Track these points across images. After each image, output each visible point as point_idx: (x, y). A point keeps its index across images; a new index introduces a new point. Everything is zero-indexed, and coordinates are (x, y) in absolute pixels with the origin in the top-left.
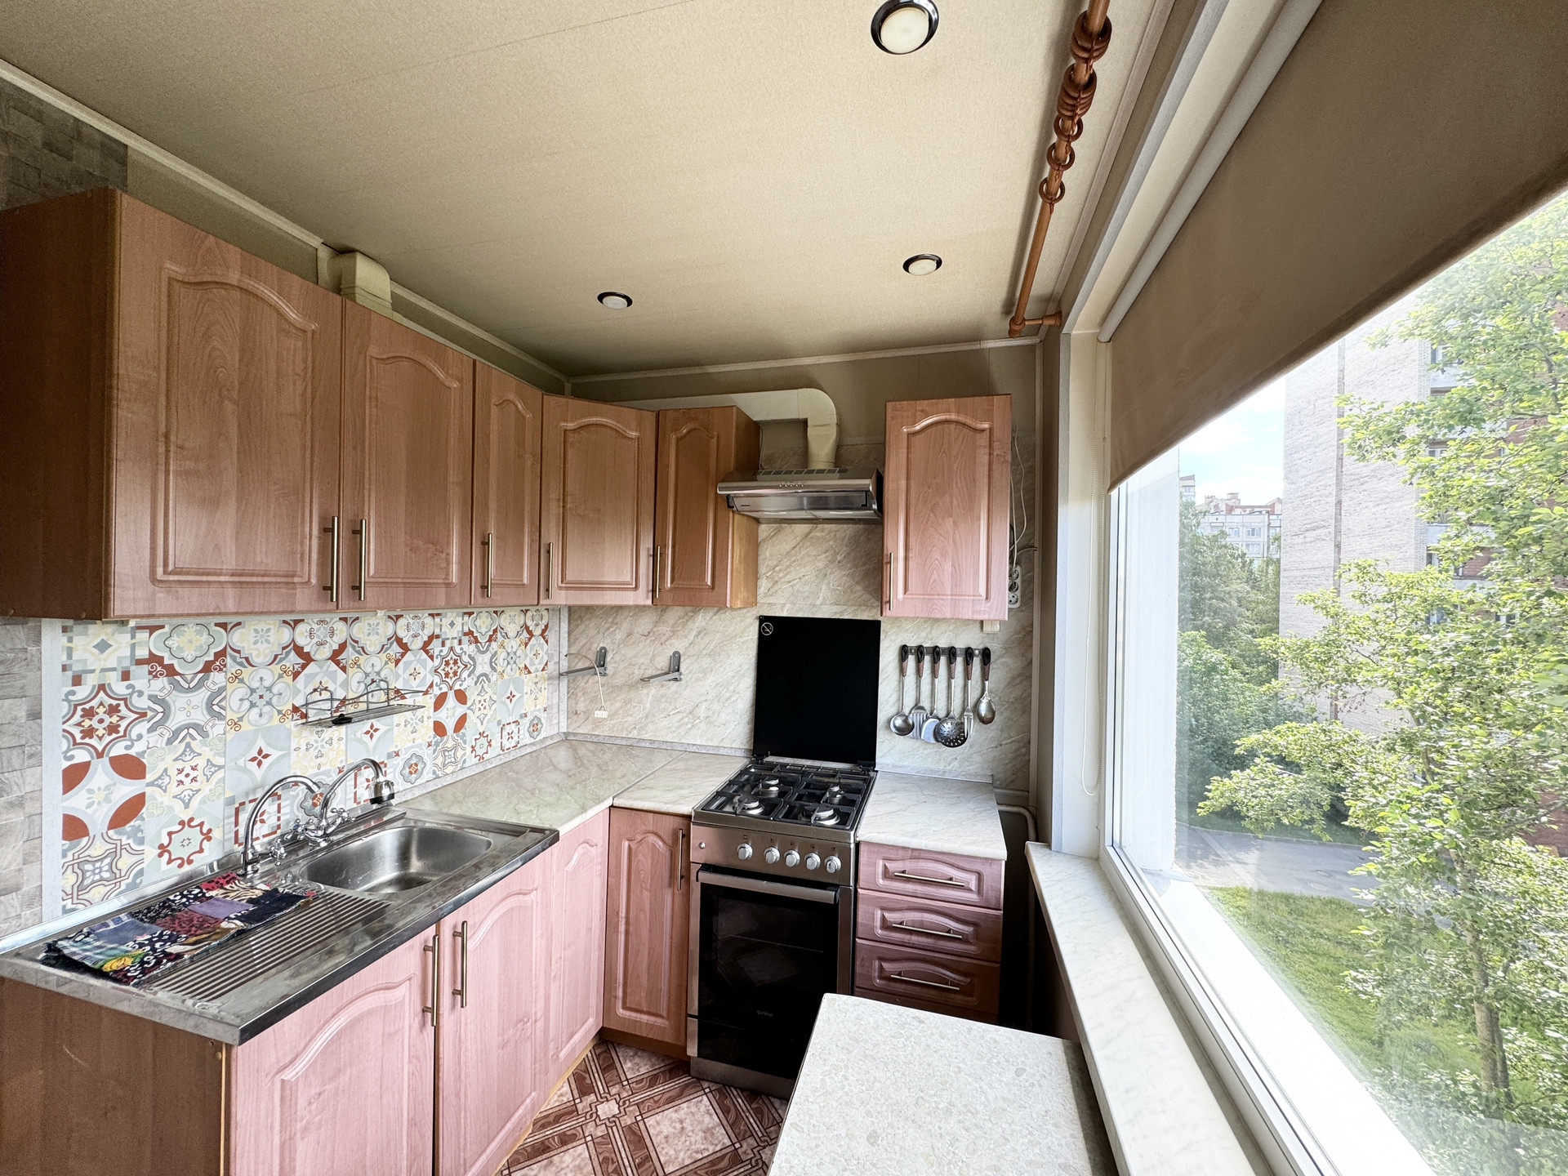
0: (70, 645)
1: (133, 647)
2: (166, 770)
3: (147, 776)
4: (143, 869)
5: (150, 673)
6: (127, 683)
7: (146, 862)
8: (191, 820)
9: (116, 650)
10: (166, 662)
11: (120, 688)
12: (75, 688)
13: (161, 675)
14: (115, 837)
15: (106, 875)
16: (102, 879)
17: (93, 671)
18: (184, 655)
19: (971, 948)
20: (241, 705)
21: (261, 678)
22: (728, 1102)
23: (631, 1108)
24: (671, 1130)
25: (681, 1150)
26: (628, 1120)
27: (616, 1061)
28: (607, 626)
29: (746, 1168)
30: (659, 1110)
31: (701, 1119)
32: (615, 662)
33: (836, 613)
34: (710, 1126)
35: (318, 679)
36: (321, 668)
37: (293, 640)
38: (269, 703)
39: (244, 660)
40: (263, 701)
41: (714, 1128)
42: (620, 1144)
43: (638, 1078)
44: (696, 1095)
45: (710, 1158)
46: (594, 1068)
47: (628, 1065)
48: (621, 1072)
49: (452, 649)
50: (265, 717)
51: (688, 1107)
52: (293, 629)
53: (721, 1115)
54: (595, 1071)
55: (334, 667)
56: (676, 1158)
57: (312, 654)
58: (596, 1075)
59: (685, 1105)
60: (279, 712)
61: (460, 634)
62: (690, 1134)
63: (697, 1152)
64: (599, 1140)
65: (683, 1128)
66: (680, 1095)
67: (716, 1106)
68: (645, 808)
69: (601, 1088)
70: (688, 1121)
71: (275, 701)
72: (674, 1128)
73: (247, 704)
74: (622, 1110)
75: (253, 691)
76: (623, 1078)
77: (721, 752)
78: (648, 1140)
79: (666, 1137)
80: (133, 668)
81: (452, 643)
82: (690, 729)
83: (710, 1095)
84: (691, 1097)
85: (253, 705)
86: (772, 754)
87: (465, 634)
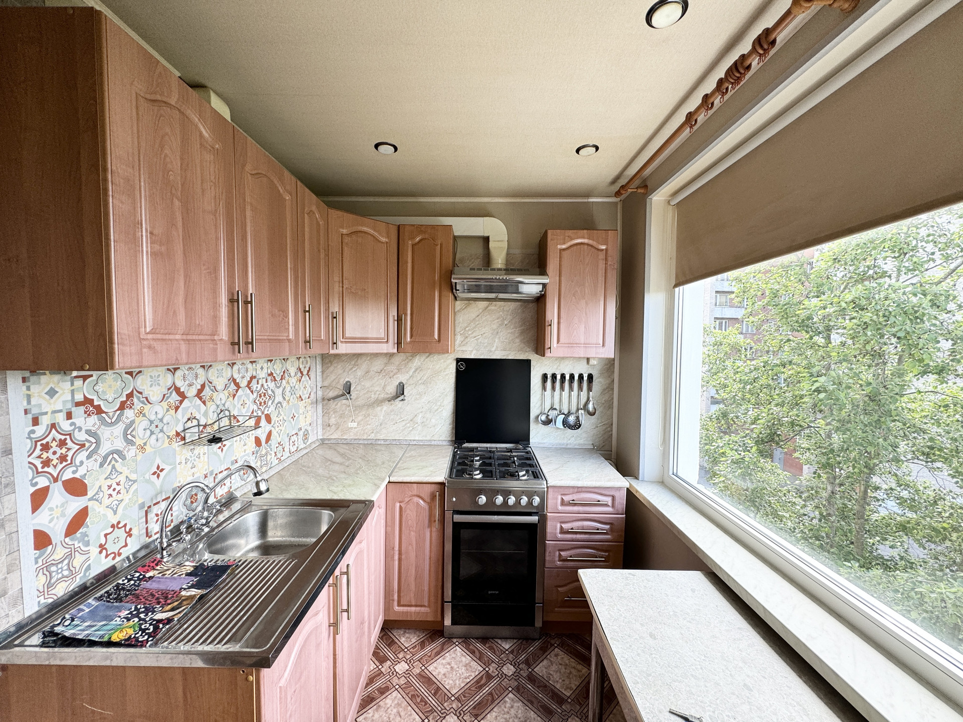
0: (28, 392)
1: (73, 392)
2: (100, 487)
3: (88, 493)
4: (90, 565)
5: (85, 412)
6: (70, 421)
7: (92, 559)
8: (119, 523)
9: (61, 395)
10: (96, 403)
11: (66, 426)
12: (35, 428)
13: (93, 413)
14: (70, 543)
15: (66, 573)
16: (63, 577)
17: (46, 413)
18: (107, 397)
19: (609, 537)
20: (145, 433)
21: (156, 412)
22: (471, 647)
23: (416, 663)
24: (445, 670)
25: (456, 679)
26: (417, 671)
27: (394, 639)
28: (350, 367)
29: (497, 680)
30: (433, 661)
31: (460, 660)
32: (357, 391)
33: (504, 356)
34: (467, 662)
35: (190, 411)
36: (191, 403)
37: (174, 383)
38: (162, 431)
39: (144, 399)
40: (158, 430)
41: (470, 663)
42: (418, 685)
43: (413, 646)
44: (451, 647)
45: (475, 680)
46: (382, 646)
47: (403, 640)
48: (400, 644)
49: (262, 385)
50: (160, 441)
51: (450, 655)
52: (174, 374)
53: (471, 655)
54: (383, 647)
55: (199, 402)
56: (455, 684)
57: (185, 393)
58: (385, 649)
59: (447, 654)
60: (168, 437)
61: (267, 375)
62: (457, 669)
63: (466, 678)
64: (404, 686)
65: (452, 667)
66: (442, 650)
67: (466, 651)
68: (412, 481)
69: (391, 656)
70: (453, 663)
71: (165, 429)
72: (447, 668)
73: (148, 432)
74: (411, 666)
75: (151, 422)
76: (403, 648)
77: (433, 443)
78: (434, 679)
79: (444, 674)
80: (74, 409)
81: (262, 382)
82: (411, 430)
83: (459, 645)
84: (449, 649)
85: (152, 433)
86: (467, 442)
87: (269, 375)
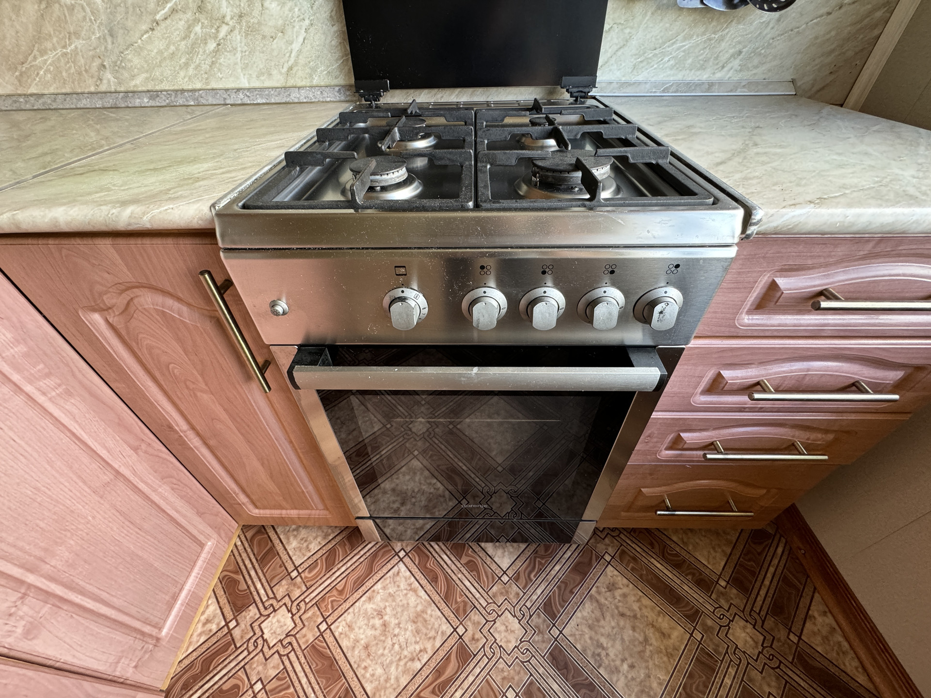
22: (430, 564)
23: (310, 614)
24: (370, 632)
25: (391, 662)
26: (309, 636)
27: (276, 542)
29: (481, 664)
30: (347, 605)
31: (405, 602)
34: (419, 608)
41: (424, 612)
43: (310, 562)
44: (389, 566)
45: (433, 664)
46: (247, 562)
47: (293, 544)
48: (285, 557)
51: (384, 588)
53: (428, 587)
54: (249, 566)
56: (387, 680)
58: (253, 573)
59: (379, 586)
62: (397, 631)
63: (412, 660)
64: (275, 684)
65: (385, 625)
66: (370, 571)
67: (419, 575)
69: (262, 592)
70: (388, 610)
72: (373, 627)
74: (298, 621)
76: (290, 567)
78: (342, 661)
79: (366, 647)
83: (406, 560)
84: (385, 570)
